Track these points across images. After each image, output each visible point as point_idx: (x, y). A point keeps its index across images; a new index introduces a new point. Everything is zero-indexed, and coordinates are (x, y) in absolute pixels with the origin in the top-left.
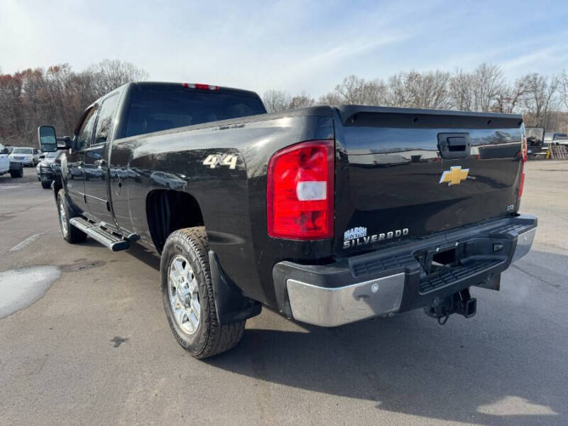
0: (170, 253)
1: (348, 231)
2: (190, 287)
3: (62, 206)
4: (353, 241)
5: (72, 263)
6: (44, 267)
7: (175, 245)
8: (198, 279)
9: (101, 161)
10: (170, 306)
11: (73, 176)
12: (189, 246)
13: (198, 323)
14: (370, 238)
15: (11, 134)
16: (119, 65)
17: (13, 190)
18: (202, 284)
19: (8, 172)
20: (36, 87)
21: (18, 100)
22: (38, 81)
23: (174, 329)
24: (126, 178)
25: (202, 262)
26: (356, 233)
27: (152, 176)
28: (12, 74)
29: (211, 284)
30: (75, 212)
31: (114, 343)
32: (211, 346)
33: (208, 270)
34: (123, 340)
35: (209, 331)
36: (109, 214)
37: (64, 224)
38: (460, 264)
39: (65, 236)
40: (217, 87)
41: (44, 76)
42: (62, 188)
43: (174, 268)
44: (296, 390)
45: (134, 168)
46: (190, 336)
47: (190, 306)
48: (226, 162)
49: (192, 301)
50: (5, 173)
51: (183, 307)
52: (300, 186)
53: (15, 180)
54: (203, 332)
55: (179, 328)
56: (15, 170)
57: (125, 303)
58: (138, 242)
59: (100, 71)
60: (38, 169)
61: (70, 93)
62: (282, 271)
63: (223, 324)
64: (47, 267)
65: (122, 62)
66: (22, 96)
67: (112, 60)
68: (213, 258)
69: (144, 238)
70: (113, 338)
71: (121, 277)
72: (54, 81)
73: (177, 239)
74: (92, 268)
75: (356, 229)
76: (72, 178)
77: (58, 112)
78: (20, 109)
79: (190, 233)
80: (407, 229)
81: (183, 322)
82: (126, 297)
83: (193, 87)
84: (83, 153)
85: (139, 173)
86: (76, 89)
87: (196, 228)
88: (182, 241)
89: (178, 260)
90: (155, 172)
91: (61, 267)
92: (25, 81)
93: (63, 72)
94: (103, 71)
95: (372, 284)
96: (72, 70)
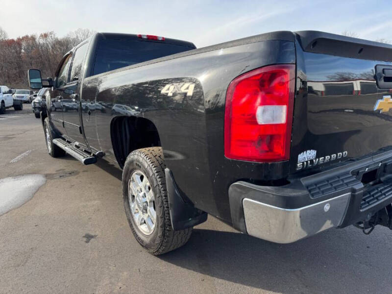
0: (131, 168)
1: (302, 154)
2: (147, 197)
3: (47, 130)
4: (305, 163)
5: (55, 172)
6: (33, 175)
7: (135, 162)
8: (154, 191)
9: (75, 95)
10: (130, 210)
11: (56, 108)
12: (147, 164)
13: (154, 226)
14: (319, 160)
15: (15, 81)
16: (88, 33)
17: (15, 119)
18: (158, 196)
19: (13, 106)
20: (32, 48)
21: (20, 57)
22: (33, 44)
23: (133, 229)
24: (94, 110)
25: (158, 177)
26: (307, 156)
27: (114, 107)
28: (15, 39)
29: (166, 196)
30: (56, 134)
31: (85, 239)
32: (166, 247)
33: (164, 184)
34: (92, 237)
35: (164, 235)
36: (81, 136)
37: (49, 143)
38: (380, 182)
39: (50, 152)
40: (163, 38)
41: (37, 40)
42: (47, 117)
43: (133, 181)
44: (238, 285)
45: (100, 102)
46: (147, 236)
47: (147, 212)
48: (183, 90)
49: (148, 208)
50: (10, 107)
51: (141, 213)
52: (260, 110)
53: (16, 112)
54: (159, 235)
55: (137, 228)
56: (17, 105)
57: (93, 205)
58: (104, 158)
59: (75, 37)
60: (33, 104)
61: (55, 53)
62: (239, 190)
63: (176, 229)
64: (36, 175)
65: (91, 31)
66: (22, 54)
67: (83, 29)
68: (169, 174)
69: (108, 154)
70: (84, 235)
71: (91, 183)
72: (44, 43)
73: (136, 157)
74: (69, 176)
75: (308, 151)
76: (55, 111)
77: (47, 65)
78: (21, 63)
79: (147, 152)
80: (346, 152)
81: (141, 224)
82: (95, 200)
83: (145, 37)
84: (61, 90)
85: (104, 106)
86: (59, 50)
87: (151, 148)
88: (141, 159)
89: (136, 174)
90: (116, 105)
91: (46, 176)
92: (24, 44)
93: (50, 37)
94: (77, 36)
95: (325, 204)
96: (56, 36)
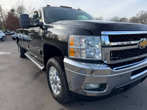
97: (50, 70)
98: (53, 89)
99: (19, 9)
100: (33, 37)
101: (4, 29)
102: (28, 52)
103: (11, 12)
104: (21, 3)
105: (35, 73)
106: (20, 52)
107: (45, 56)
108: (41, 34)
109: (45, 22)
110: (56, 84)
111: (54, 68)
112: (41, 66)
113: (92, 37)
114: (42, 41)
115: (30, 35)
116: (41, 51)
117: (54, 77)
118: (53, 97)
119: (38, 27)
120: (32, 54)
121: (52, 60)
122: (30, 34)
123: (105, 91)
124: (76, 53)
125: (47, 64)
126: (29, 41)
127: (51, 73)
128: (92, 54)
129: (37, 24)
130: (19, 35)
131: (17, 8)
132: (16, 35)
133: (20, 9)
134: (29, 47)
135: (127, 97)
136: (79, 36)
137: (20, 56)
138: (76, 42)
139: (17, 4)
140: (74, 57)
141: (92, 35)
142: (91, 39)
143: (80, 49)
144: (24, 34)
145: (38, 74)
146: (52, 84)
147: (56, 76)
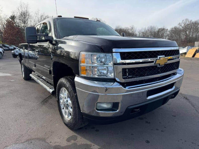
97: (61, 92)
98: (64, 115)
99: (22, 15)
100: (41, 53)
101: (1, 42)
102: (34, 72)
103: (10, 20)
104: (24, 8)
105: (43, 98)
106: (23, 73)
107: (55, 76)
108: (51, 50)
109: (56, 36)
110: (67, 108)
111: (65, 90)
112: (50, 88)
113: (104, 54)
114: (52, 59)
115: (37, 52)
116: (50, 71)
117: (65, 100)
118: (64, 124)
119: (47, 42)
120: (40, 75)
121: (63, 80)
122: (37, 50)
123: (118, 110)
124: (88, 71)
125: (57, 85)
126: (36, 59)
127: (62, 95)
128: (105, 72)
129: (46, 38)
130: (23, 50)
131: (19, 14)
132: (18, 51)
133: (24, 16)
134: (35, 67)
135: (149, 123)
136: (90, 53)
137: (24, 78)
138: (88, 60)
139: (20, 9)
140: (85, 75)
141: (103, 52)
142: (103, 56)
143: (91, 67)
144: (30, 50)
145: (47, 99)
146: (63, 108)
147: (68, 98)
